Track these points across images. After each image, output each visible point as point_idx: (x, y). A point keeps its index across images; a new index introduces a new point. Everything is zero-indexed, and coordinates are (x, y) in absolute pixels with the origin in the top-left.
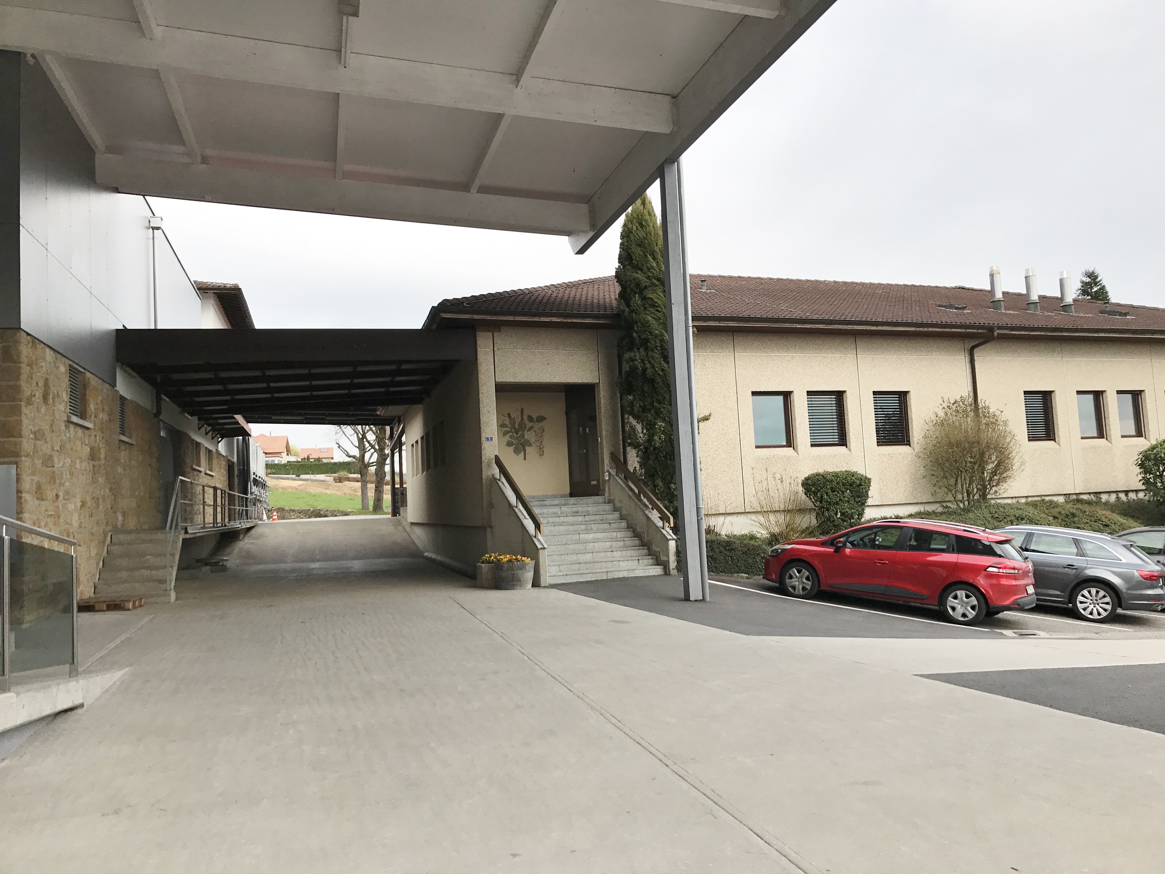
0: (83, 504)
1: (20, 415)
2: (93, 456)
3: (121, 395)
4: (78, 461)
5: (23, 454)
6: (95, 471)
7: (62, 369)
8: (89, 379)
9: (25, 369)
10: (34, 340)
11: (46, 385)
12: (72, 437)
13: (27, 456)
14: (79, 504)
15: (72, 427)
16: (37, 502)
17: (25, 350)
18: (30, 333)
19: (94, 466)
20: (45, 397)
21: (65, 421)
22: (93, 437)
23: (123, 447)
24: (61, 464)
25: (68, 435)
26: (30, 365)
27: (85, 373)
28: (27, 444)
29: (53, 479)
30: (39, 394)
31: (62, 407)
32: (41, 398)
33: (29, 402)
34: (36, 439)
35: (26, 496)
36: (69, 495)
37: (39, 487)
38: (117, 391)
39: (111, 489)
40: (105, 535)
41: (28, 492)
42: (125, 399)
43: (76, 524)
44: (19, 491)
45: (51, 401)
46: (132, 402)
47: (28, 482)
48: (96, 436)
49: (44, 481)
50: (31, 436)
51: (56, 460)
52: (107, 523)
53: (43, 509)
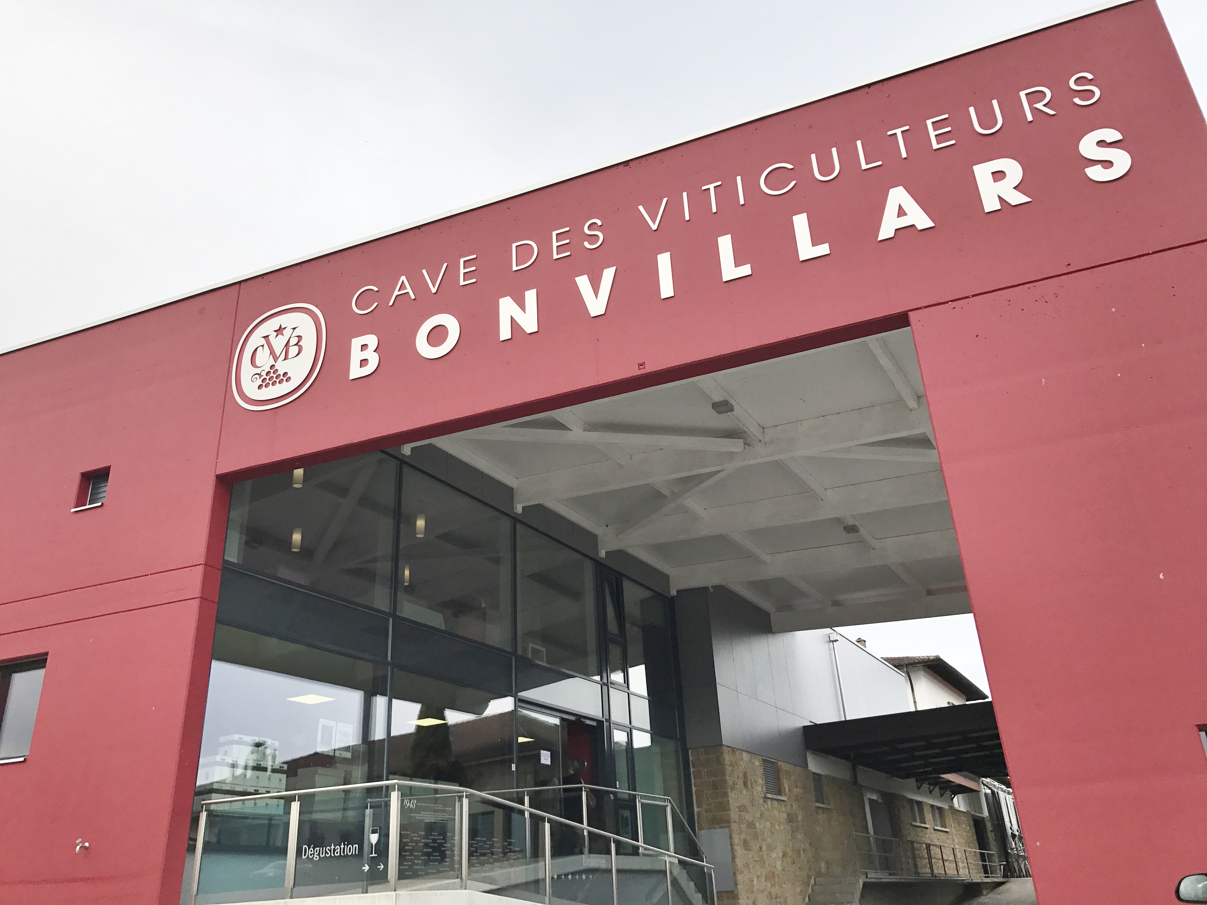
0: (785, 855)
1: (728, 797)
2: (791, 819)
3: (813, 772)
4: (777, 824)
5: (732, 821)
6: (794, 831)
7: (757, 763)
8: (781, 766)
9: (728, 769)
10: (733, 750)
11: (745, 774)
12: (769, 807)
13: (735, 822)
14: (781, 855)
15: (769, 802)
16: (745, 852)
17: (727, 758)
18: (729, 745)
19: (792, 826)
20: (745, 784)
21: (762, 797)
22: (789, 807)
23: (820, 811)
24: (762, 826)
25: (766, 806)
26: (732, 765)
27: (777, 763)
28: (734, 815)
29: (756, 836)
30: (740, 782)
31: (759, 789)
32: (742, 784)
33: (733, 788)
34: (740, 811)
35: (736, 847)
36: (771, 848)
37: (745, 842)
38: (810, 771)
39: (810, 844)
40: (809, 878)
41: (738, 845)
42: (819, 775)
43: (779, 868)
44: (731, 845)
45: (749, 786)
46: (826, 776)
47: (736, 839)
48: (792, 805)
49: (750, 838)
50: (736, 809)
51: (757, 825)
52: (810, 869)
53: (751, 856)
